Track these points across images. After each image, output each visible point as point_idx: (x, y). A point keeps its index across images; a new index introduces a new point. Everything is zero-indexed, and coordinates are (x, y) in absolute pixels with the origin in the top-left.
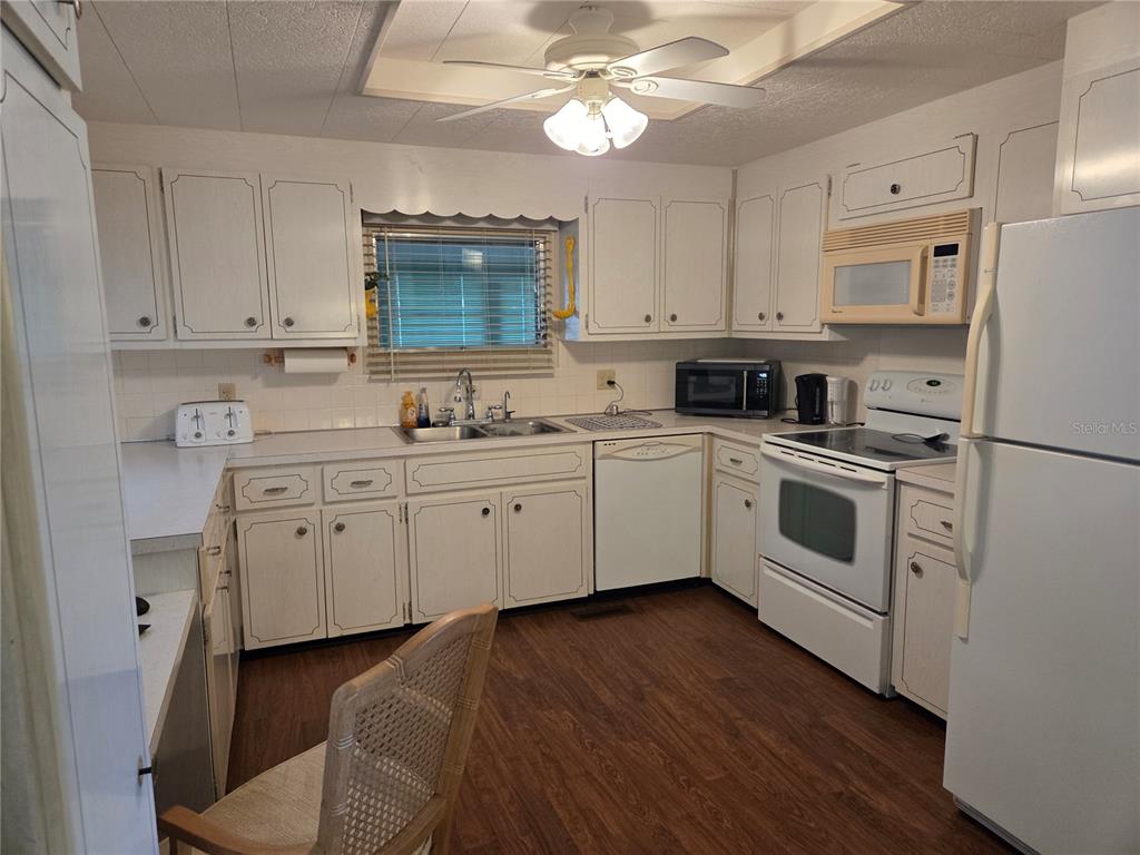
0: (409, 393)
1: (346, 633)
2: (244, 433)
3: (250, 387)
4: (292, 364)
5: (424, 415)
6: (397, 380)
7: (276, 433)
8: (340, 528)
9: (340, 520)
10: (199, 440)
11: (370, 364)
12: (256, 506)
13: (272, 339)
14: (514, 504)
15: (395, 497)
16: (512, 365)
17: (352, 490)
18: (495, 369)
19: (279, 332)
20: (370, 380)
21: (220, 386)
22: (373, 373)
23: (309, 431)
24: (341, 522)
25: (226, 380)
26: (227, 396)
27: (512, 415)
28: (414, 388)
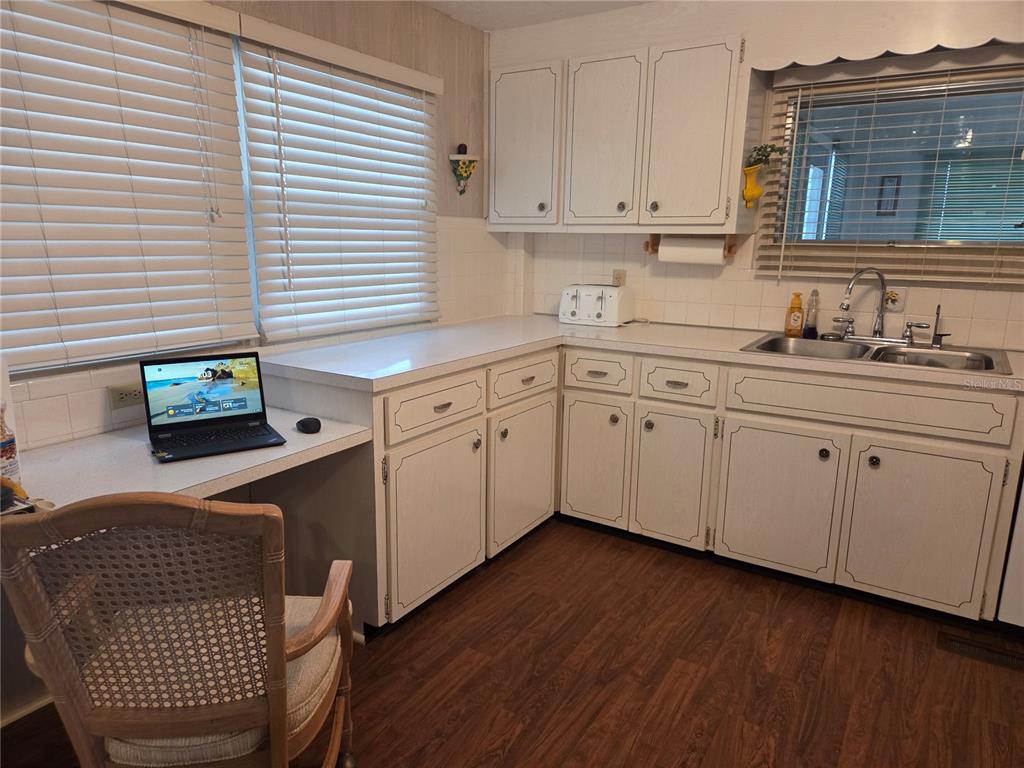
0: (798, 296)
1: (645, 534)
2: (612, 317)
3: (638, 273)
4: (666, 252)
5: (810, 323)
6: (784, 278)
7: (651, 323)
8: (650, 426)
9: (651, 418)
10: (573, 318)
11: (761, 258)
12: (580, 385)
13: (638, 224)
14: (870, 454)
15: (714, 408)
16: (966, 269)
17: (667, 389)
18: (936, 273)
19: (646, 217)
20: (758, 277)
21: (614, 271)
22: (762, 268)
23: (709, 327)
24: (653, 420)
25: (619, 266)
26: (618, 281)
27: (945, 340)
28: (805, 290)
